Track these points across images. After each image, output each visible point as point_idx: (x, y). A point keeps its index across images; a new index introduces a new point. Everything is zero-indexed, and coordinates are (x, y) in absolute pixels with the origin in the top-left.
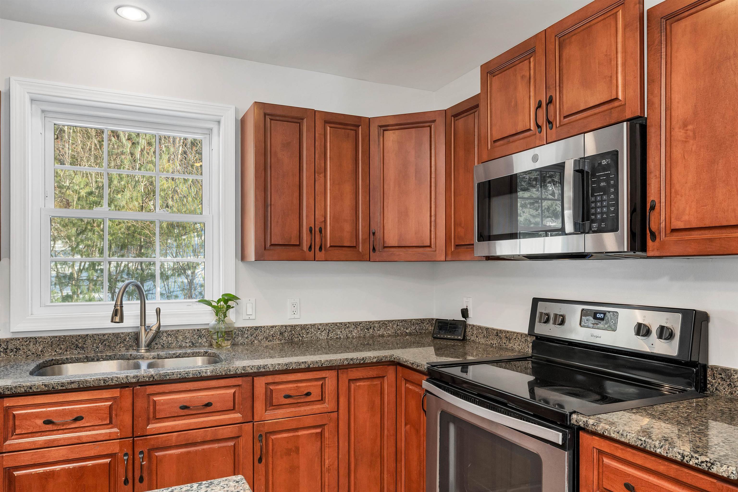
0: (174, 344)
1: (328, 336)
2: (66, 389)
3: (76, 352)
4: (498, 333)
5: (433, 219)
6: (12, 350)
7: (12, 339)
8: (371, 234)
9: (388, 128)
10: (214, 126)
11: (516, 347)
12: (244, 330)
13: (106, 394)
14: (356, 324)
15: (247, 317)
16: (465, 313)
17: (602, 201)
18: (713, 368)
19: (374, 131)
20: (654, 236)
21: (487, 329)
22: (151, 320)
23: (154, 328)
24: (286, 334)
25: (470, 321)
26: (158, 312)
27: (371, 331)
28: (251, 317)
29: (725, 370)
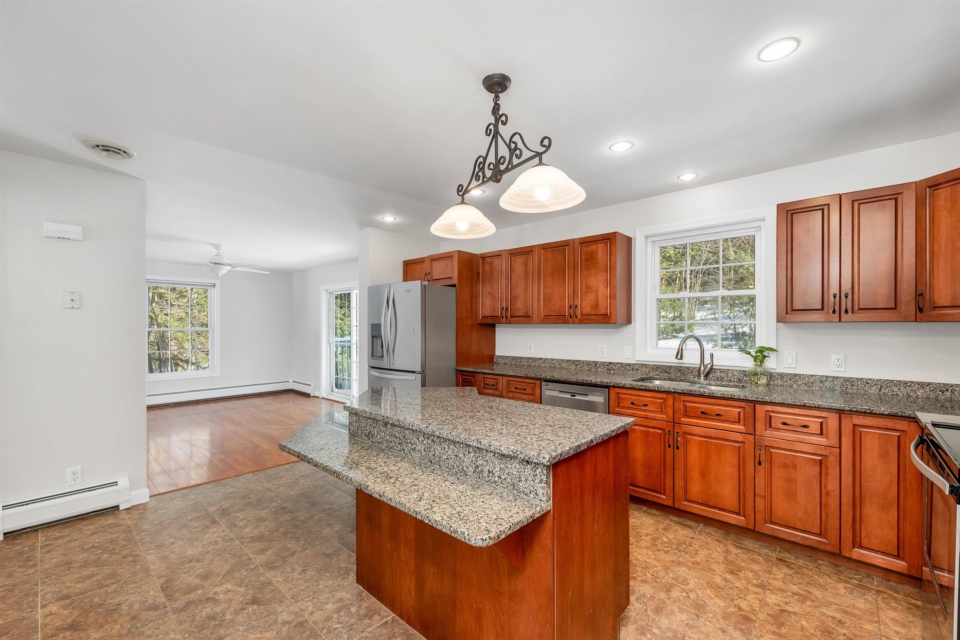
0: (725, 378)
1: (880, 391)
2: (640, 389)
6: (635, 370)
7: (635, 364)
8: (918, 295)
9: (940, 186)
12: (783, 375)
13: (659, 395)
15: (788, 366)
22: (707, 361)
23: (709, 366)
24: (827, 383)
26: (712, 356)
28: (791, 366)
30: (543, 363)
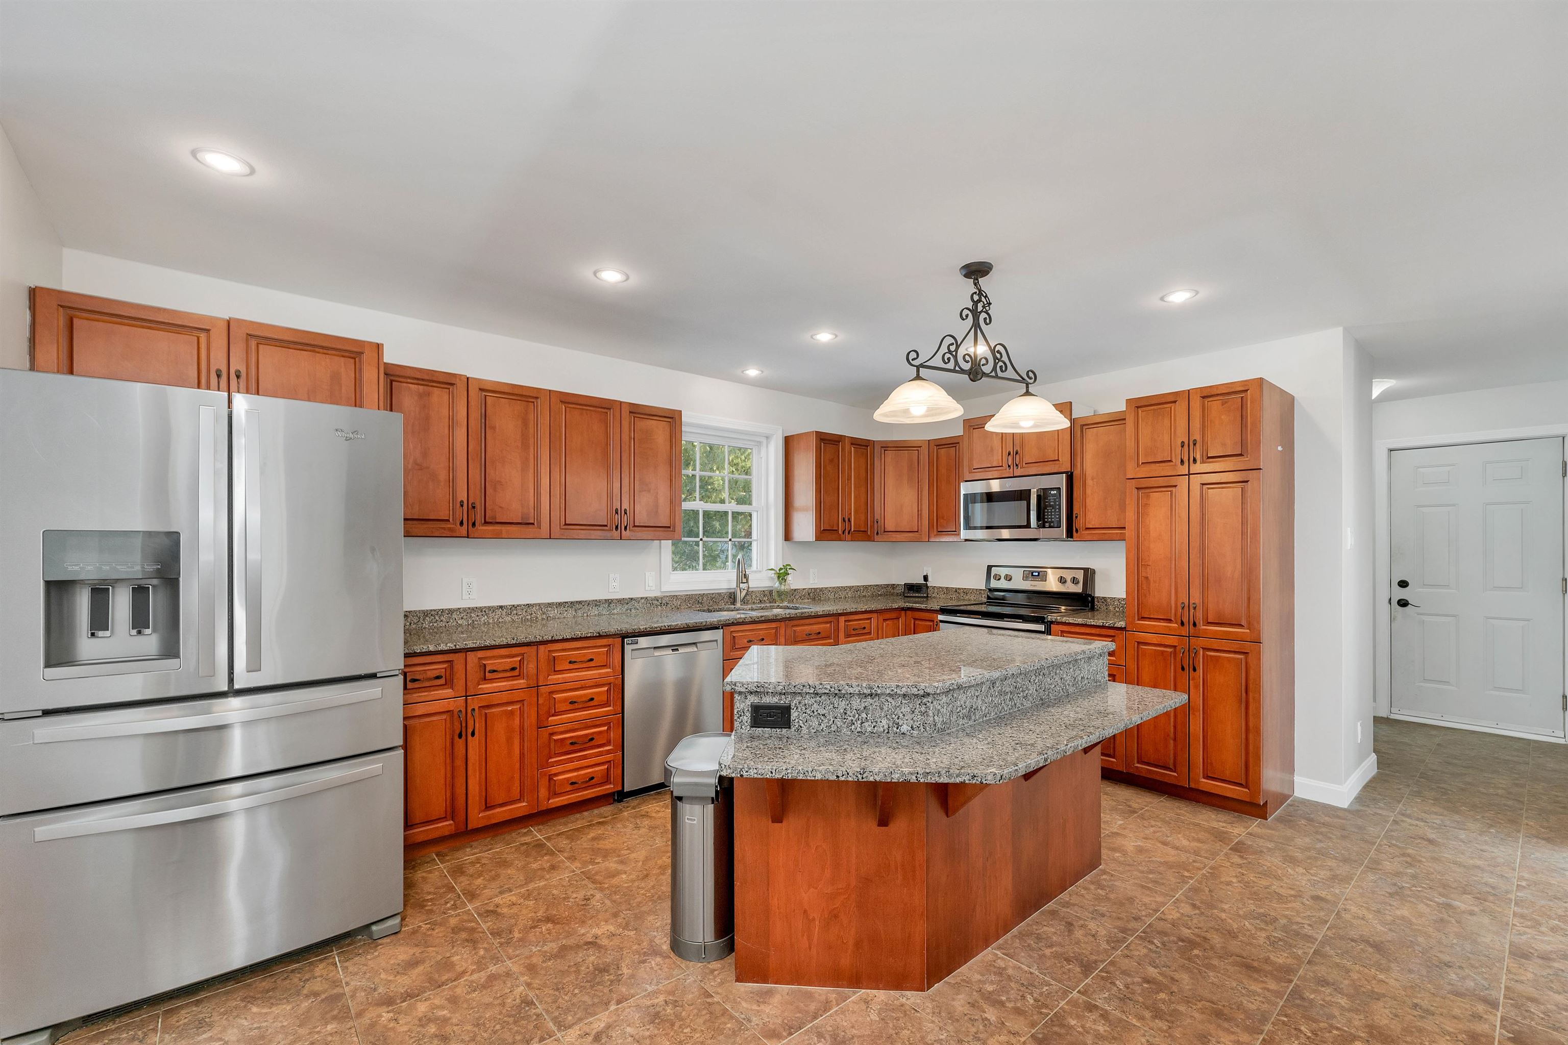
1: (834, 596)
3: (698, 606)
4: (956, 590)
5: (919, 513)
6: (664, 603)
7: (664, 597)
8: (875, 522)
9: (888, 448)
10: (764, 441)
11: (972, 598)
12: (792, 591)
14: (850, 588)
15: (795, 582)
16: (926, 578)
17: (1051, 512)
18: (1097, 597)
19: (877, 449)
20: (1077, 531)
21: (947, 588)
23: (746, 589)
24: (811, 595)
25: (929, 584)
27: (859, 592)
28: (797, 582)
29: (1103, 598)
30: (508, 615)
